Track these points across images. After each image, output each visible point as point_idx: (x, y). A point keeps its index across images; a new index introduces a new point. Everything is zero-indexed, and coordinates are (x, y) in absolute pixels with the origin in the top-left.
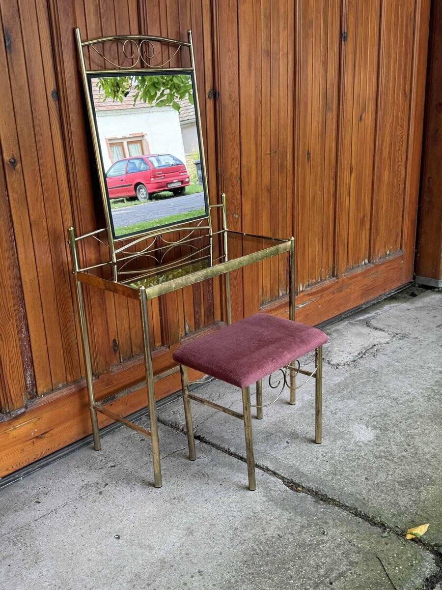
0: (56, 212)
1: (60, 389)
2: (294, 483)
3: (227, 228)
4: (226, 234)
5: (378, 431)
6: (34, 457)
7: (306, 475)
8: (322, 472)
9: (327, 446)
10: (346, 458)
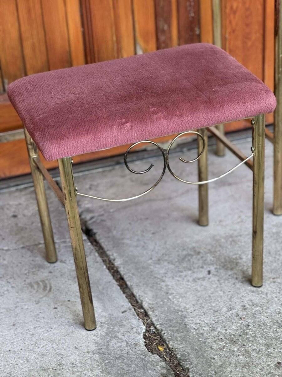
2: (161, 337)
7: (188, 331)
8: (216, 333)
9: (267, 294)
10: (277, 322)
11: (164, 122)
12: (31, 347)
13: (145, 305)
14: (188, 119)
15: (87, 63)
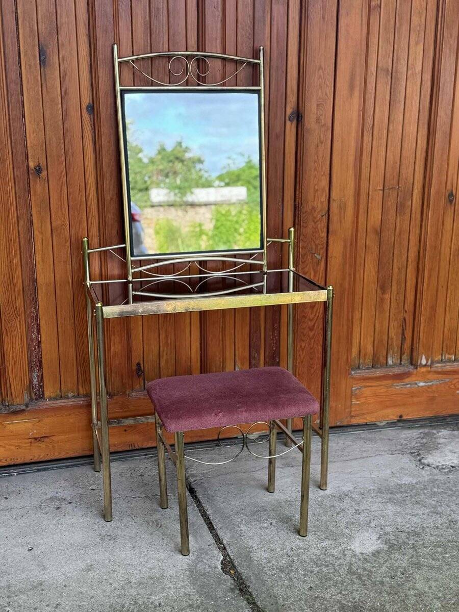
0: (80, 222)
1: (68, 398)
2: (233, 564)
3: (294, 267)
4: (291, 274)
5: (385, 547)
6: (31, 457)
7: (252, 561)
8: (271, 564)
9: (309, 541)
10: (314, 560)
11: (245, 414)
12: (144, 563)
13: (225, 542)
14: (260, 413)
15: (201, 373)
